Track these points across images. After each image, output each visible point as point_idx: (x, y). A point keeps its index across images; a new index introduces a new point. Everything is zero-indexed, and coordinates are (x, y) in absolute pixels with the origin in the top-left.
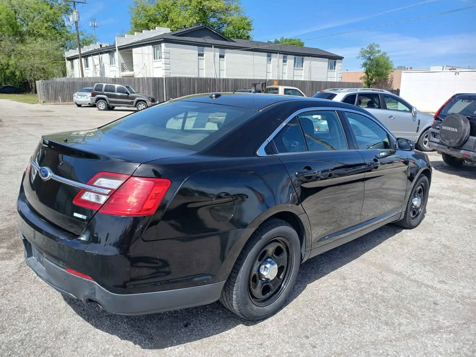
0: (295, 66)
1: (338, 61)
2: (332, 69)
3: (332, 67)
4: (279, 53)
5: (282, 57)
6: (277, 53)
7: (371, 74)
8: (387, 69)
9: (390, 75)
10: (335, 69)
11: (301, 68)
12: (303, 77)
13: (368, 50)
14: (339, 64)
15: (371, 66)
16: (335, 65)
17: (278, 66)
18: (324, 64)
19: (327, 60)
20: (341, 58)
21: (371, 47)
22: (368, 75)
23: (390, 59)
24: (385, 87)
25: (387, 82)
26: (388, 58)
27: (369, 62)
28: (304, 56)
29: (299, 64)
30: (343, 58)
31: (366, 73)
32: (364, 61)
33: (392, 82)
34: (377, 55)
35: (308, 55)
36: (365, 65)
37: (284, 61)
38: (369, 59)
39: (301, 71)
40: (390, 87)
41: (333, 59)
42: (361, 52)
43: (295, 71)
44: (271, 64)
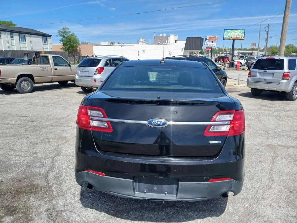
0: (20, 41)
1: (48, 38)
2: (46, 43)
3: (45, 41)
4: (7, 31)
5: (10, 34)
6: (5, 31)
7: (67, 47)
8: (76, 43)
9: (78, 47)
10: (47, 43)
11: (24, 42)
12: (27, 48)
13: (63, 31)
14: (49, 40)
15: (66, 41)
16: (47, 41)
17: (8, 41)
18: (40, 39)
19: (41, 37)
20: (50, 36)
21: (64, 29)
22: (65, 47)
23: (77, 37)
24: (77, 54)
25: (77, 51)
26: (76, 37)
27: (64, 39)
28: (25, 34)
29: (23, 40)
30: (52, 36)
31: (64, 45)
32: (61, 38)
33: (80, 51)
34: (69, 34)
35: (29, 33)
36: (62, 40)
37: (12, 37)
38: (64, 37)
39: (25, 44)
40: (79, 54)
41: (45, 37)
42: (58, 32)
43: (21, 44)
44: (2, 39)
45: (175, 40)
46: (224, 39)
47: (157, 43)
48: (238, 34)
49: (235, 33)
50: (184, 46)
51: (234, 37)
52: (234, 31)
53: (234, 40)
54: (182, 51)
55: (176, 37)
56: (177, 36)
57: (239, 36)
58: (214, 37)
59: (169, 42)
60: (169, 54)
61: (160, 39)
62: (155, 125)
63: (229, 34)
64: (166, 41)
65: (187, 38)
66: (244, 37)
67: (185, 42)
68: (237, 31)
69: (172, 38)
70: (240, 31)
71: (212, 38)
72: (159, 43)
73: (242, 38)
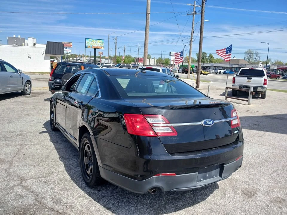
45: (34, 43)
46: (86, 47)
47: (12, 45)
48: (98, 44)
49: (95, 42)
50: (44, 50)
51: (95, 46)
52: (94, 40)
53: (95, 49)
54: (43, 55)
55: (34, 40)
56: (36, 39)
57: (99, 46)
58: (68, 44)
59: (26, 44)
60: (29, 57)
61: (16, 41)
62: (208, 124)
63: (91, 43)
64: (23, 43)
65: (48, 42)
66: (104, 47)
67: (45, 46)
68: (97, 41)
69: (30, 41)
70: (99, 41)
71: (66, 44)
72: (14, 44)
73: (102, 47)
